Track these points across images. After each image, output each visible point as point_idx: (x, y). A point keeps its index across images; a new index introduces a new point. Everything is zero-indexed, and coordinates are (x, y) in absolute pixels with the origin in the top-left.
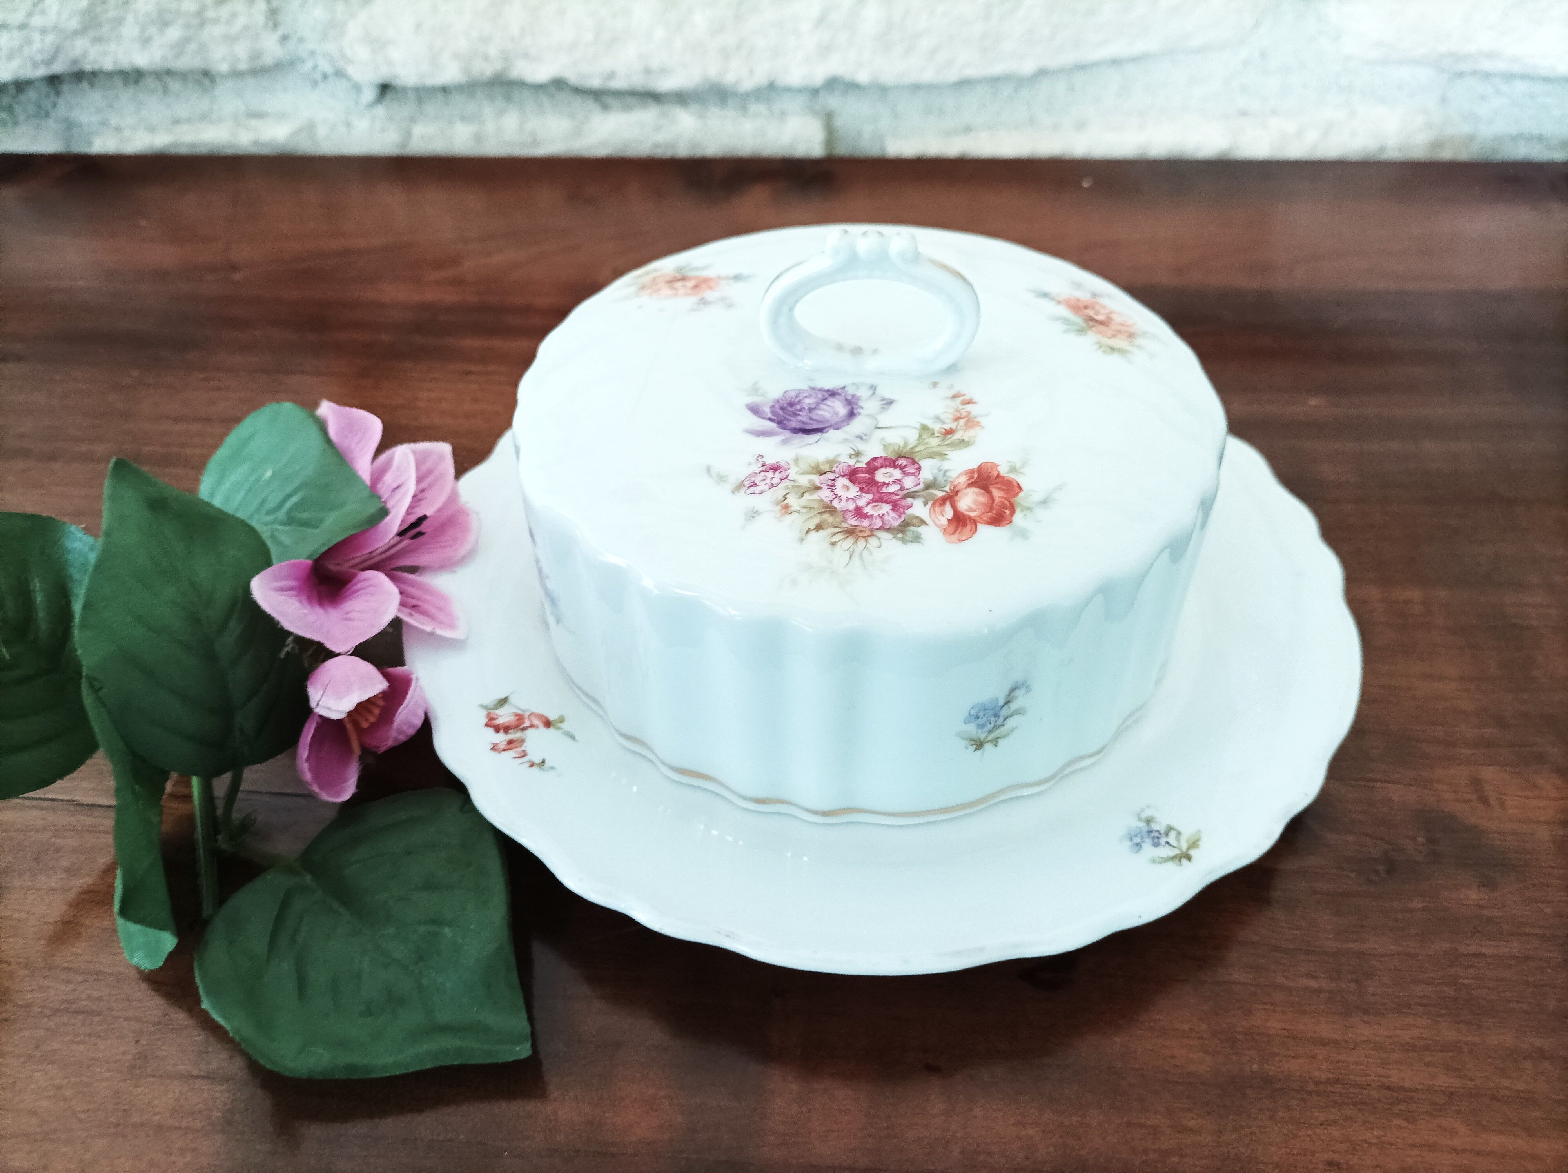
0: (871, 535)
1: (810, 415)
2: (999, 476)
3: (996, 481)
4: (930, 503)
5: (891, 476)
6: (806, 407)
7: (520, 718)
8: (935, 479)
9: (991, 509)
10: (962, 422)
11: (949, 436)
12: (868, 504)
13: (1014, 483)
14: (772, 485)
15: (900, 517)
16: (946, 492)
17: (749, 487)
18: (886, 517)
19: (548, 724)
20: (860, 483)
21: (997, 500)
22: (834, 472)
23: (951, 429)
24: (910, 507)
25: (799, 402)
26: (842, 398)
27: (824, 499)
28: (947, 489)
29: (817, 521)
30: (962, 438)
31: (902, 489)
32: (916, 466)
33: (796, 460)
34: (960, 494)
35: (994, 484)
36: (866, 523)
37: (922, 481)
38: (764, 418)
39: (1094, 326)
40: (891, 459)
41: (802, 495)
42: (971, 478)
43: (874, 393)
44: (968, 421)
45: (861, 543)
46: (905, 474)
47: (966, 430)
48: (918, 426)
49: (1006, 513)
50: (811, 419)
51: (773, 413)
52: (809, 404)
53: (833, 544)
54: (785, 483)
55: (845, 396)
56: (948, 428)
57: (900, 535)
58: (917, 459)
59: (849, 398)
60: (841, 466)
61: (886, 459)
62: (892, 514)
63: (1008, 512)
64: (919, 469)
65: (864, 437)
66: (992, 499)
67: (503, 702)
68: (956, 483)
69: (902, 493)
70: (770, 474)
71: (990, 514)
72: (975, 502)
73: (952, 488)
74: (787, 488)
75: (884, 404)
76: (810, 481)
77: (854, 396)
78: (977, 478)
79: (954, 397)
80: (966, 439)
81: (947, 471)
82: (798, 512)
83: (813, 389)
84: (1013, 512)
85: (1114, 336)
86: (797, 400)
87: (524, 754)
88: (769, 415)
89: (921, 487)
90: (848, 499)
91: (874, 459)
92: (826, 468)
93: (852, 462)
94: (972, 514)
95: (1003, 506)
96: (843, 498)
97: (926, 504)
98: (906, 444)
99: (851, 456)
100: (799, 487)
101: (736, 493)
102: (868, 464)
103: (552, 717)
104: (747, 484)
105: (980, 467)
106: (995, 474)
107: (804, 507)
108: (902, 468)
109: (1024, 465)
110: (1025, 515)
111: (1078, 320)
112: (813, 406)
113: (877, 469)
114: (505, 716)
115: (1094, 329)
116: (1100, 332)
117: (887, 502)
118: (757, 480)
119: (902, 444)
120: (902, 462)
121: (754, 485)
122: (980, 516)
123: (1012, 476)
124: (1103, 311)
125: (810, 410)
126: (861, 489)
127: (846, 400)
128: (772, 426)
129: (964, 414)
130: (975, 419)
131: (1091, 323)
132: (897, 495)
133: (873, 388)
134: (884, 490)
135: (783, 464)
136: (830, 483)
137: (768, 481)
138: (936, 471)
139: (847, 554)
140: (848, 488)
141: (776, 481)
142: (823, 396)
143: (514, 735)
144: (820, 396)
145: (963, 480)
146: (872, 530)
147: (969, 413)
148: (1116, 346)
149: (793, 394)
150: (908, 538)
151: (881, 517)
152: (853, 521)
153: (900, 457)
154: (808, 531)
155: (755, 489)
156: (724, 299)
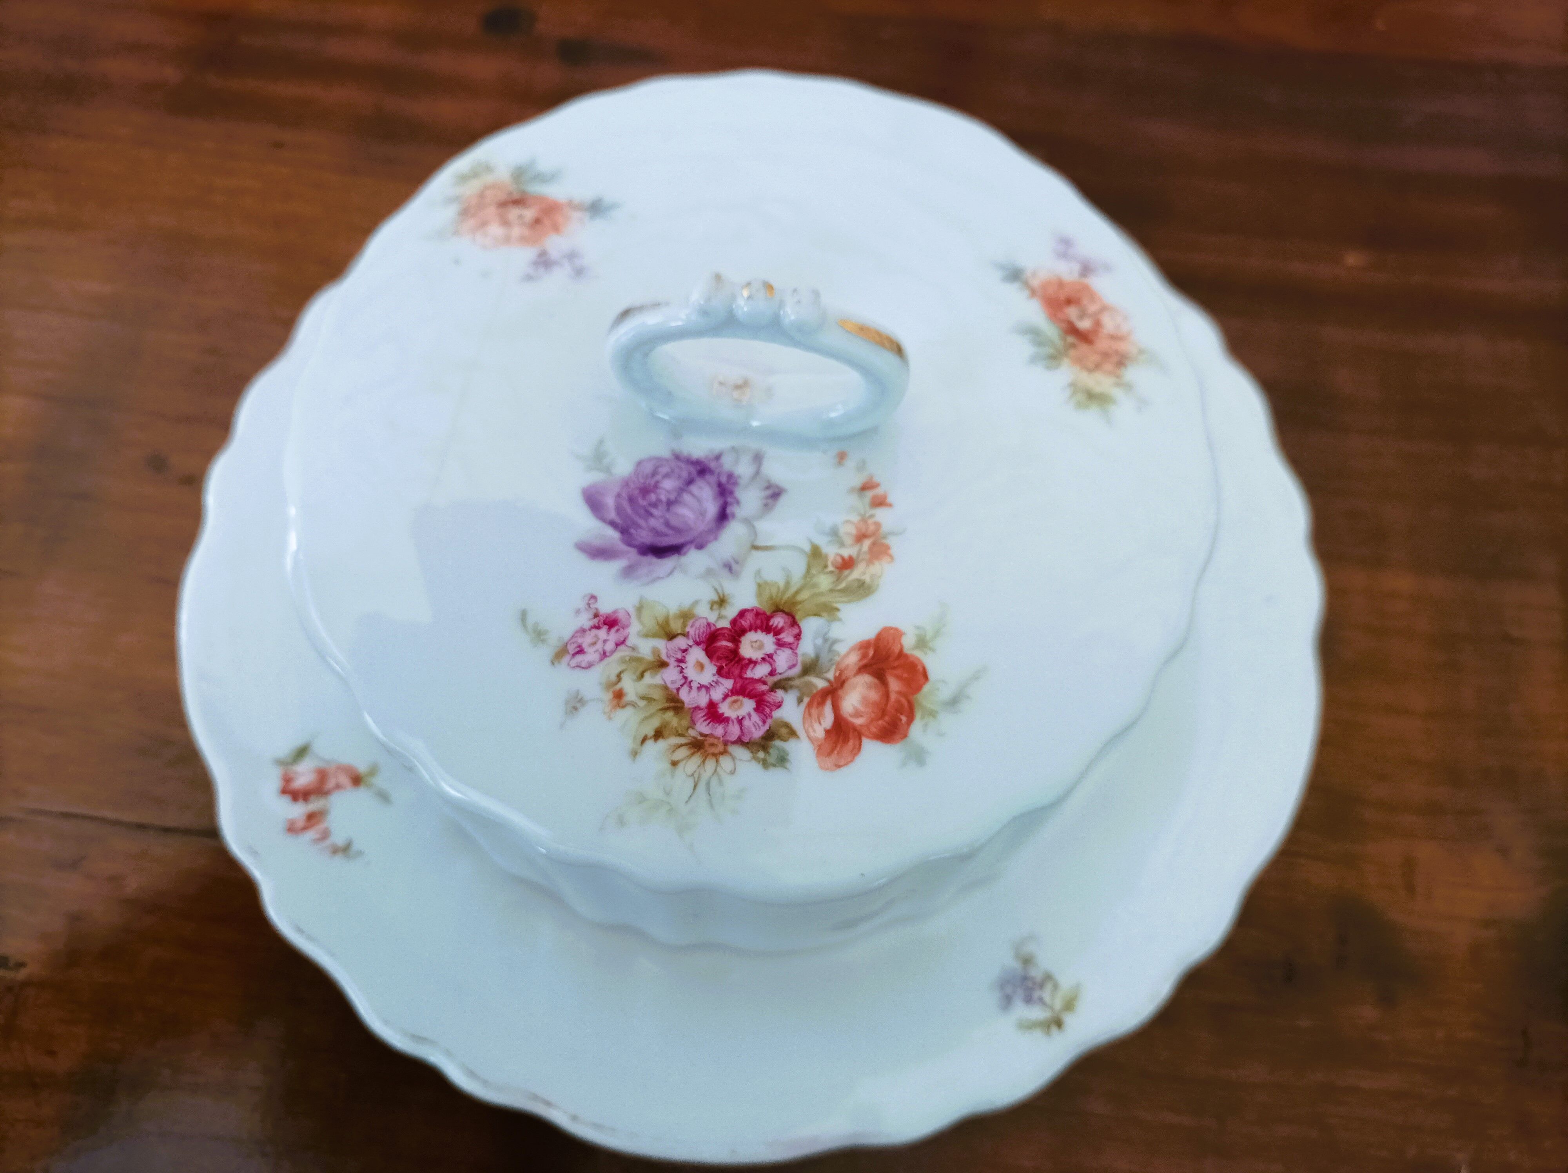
0: (725, 752)
1: (668, 516)
2: (901, 654)
3: (896, 663)
4: (806, 700)
5: (761, 647)
6: (663, 498)
7: (322, 775)
8: (817, 657)
9: (884, 713)
10: (867, 544)
11: (846, 572)
12: (726, 697)
13: (920, 668)
14: (604, 655)
15: (764, 722)
16: (829, 681)
17: (574, 655)
18: (746, 723)
19: (357, 780)
20: (719, 659)
21: (893, 696)
22: (686, 635)
23: (851, 558)
24: (779, 705)
25: (656, 486)
26: (712, 479)
27: (669, 685)
28: (831, 675)
29: (655, 723)
30: (863, 578)
31: (772, 673)
32: (796, 631)
33: (640, 609)
34: (846, 686)
35: (894, 668)
36: (719, 730)
37: (800, 658)
38: (603, 519)
39: (1073, 346)
40: (764, 613)
41: (642, 675)
42: (864, 656)
43: (757, 473)
44: (874, 544)
45: (710, 764)
46: (780, 644)
47: (870, 562)
48: (807, 548)
49: (901, 720)
50: (667, 524)
51: (619, 509)
52: (669, 492)
53: (675, 764)
54: (623, 652)
55: (719, 475)
56: (846, 552)
57: (761, 754)
58: (797, 618)
59: (724, 480)
60: (697, 625)
61: (758, 613)
62: (756, 718)
63: (904, 719)
64: (798, 637)
65: (735, 567)
66: (887, 695)
67: (302, 752)
68: (843, 666)
69: (771, 680)
70: (602, 633)
71: (880, 723)
72: (865, 700)
73: (837, 674)
74: (623, 661)
75: (768, 497)
76: (655, 651)
77: (730, 476)
78: (873, 657)
79: (865, 488)
80: (867, 579)
81: (835, 641)
82: (633, 704)
83: (677, 457)
84: (911, 720)
85: (1097, 367)
86: (653, 482)
87: (325, 835)
88: (612, 515)
89: (797, 670)
90: (700, 687)
91: (742, 614)
92: (676, 626)
93: (712, 617)
94: (858, 722)
95: (899, 710)
96: (695, 685)
97: (800, 701)
98: (788, 584)
99: (712, 604)
100: (639, 660)
101: (556, 663)
102: (734, 622)
103: (362, 768)
104: (572, 649)
105: (879, 637)
106: (897, 651)
107: (643, 698)
108: (777, 632)
109: (937, 633)
110: (926, 725)
111: (1053, 331)
112: (672, 497)
113: (743, 632)
114: (304, 775)
115: (1072, 352)
116: (1079, 361)
117: (750, 696)
118: (586, 641)
119: (782, 584)
120: (778, 621)
121: (581, 651)
122: (867, 726)
123: (918, 654)
124: (1092, 308)
125: (670, 504)
126: (720, 672)
127: (720, 485)
128: (612, 534)
129: (872, 528)
130: (884, 541)
131: (1071, 339)
132: (765, 683)
133: (758, 458)
134: (749, 674)
135: (621, 616)
136: (679, 656)
137: (599, 646)
138: (819, 641)
139: (690, 783)
140: (701, 667)
141: (610, 646)
142: (690, 473)
143: (314, 805)
144: (685, 474)
145: (853, 659)
146: (726, 743)
147: (878, 525)
148: (1097, 389)
149: (648, 468)
150: (771, 759)
151: (740, 721)
152: (703, 727)
153: (778, 610)
154: (644, 740)
155: (579, 658)
156: (572, 256)
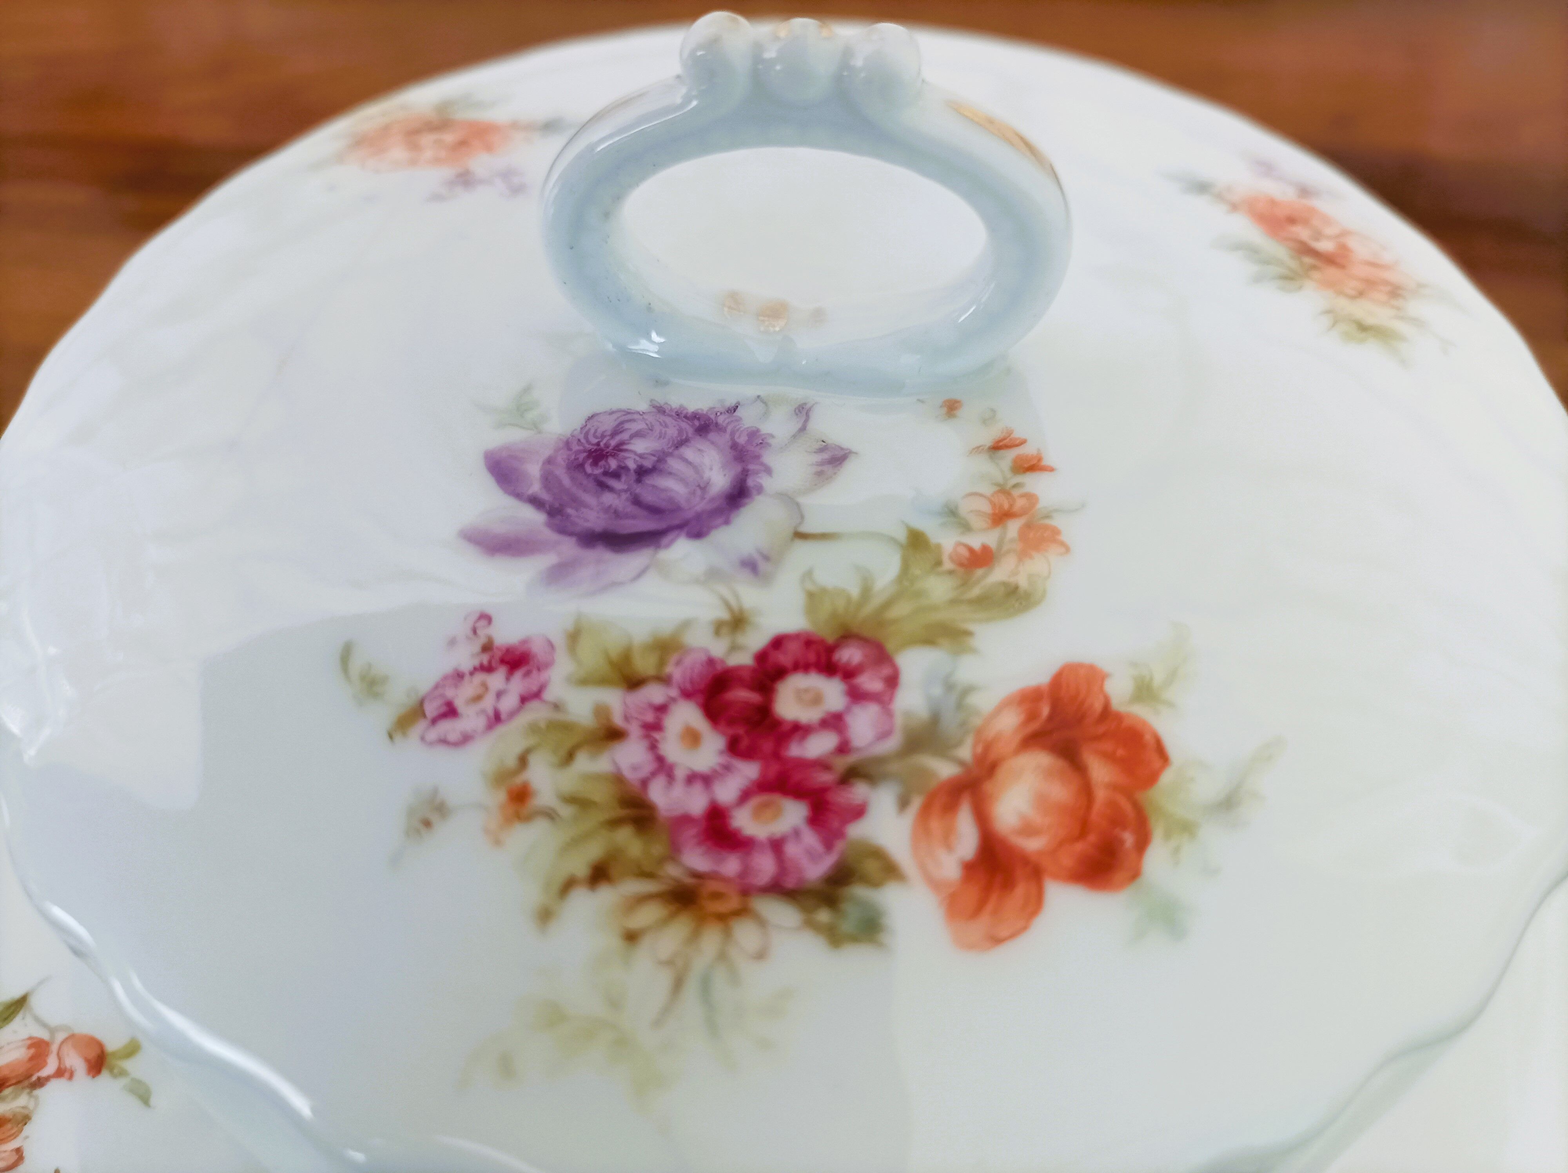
0: (743, 912)
1: (638, 489)
2: (1106, 713)
3: (1101, 729)
4: (917, 803)
5: (817, 699)
6: (632, 465)
8: (935, 720)
9: (1083, 828)
10: (1013, 528)
11: (979, 572)
12: (745, 796)
13: (1148, 737)
14: (497, 718)
15: (828, 845)
16: (961, 763)
17: (434, 721)
18: (792, 850)
19: (99, 1062)
20: (731, 722)
21: (1101, 795)
22: (665, 680)
23: (986, 549)
24: (859, 813)
25: (619, 448)
26: (723, 440)
27: (628, 774)
28: (966, 752)
29: (594, 851)
30: (1012, 580)
31: (843, 748)
32: (886, 671)
33: (574, 637)
34: (1002, 773)
35: (1097, 738)
36: (731, 865)
37: (899, 721)
38: (518, 496)
39: (1314, 267)
40: (821, 642)
41: (569, 757)
42: (1031, 716)
43: (803, 429)
44: (1028, 526)
45: (711, 939)
46: (857, 696)
47: (1023, 555)
48: (901, 535)
49: (1121, 842)
50: (637, 501)
51: (548, 479)
52: (641, 456)
53: (632, 937)
54: (536, 713)
55: (733, 434)
56: (976, 542)
57: (824, 916)
58: (890, 646)
59: (742, 440)
60: (688, 661)
61: (809, 641)
62: (811, 838)
63: (1128, 839)
64: (893, 681)
65: (762, 566)
66: (1086, 790)
68: (990, 733)
69: (842, 763)
70: (497, 680)
71: (1079, 847)
72: (1042, 802)
73: (979, 750)
74: (533, 729)
75: (822, 463)
76: (601, 711)
77: (754, 434)
78: (1051, 718)
79: (998, 447)
80: (1023, 582)
81: (968, 690)
82: (550, 815)
83: (660, 410)
84: (1143, 842)
85: (1361, 294)
86: (613, 443)
88: (536, 488)
89: (891, 744)
90: (692, 778)
91: (778, 642)
92: (644, 665)
93: (718, 648)
94: (1033, 845)
95: (1117, 820)
96: (680, 774)
97: (903, 803)
98: (866, 592)
99: (718, 628)
100: (566, 727)
101: (398, 738)
102: (762, 657)
104: (431, 709)
105: (1058, 681)
106: (1098, 706)
107: (572, 800)
108: (848, 674)
109: (1172, 676)
110: (1177, 851)
111: (1279, 250)
112: (648, 464)
113: (780, 673)
115: (1316, 275)
116: (1328, 284)
117: (797, 792)
118: (461, 696)
119: (855, 592)
120: (850, 655)
121: (450, 711)
122: (1054, 851)
123: (1141, 712)
124: (1329, 231)
125: (642, 473)
126: (734, 748)
127: (734, 446)
128: (534, 518)
129: (1020, 503)
130: (1048, 522)
131: (1308, 260)
132: (828, 769)
133: (803, 411)
134: (796, 750)
135: (537, 649)
136: (650, 717)
137: (488, 703)
138: (937, 691)
139: (664, 979)
140: (692, 738)
141: (509, 702)
142: (680, 431)
144: (672, 432)
145: (1010, 723)
146: (746, 892)
147: (1032, 498)
148: (1370, 321)
149: (608, 424)
150: (847, 926)
151: (777, 845)
152: (696, 858)
153: (847, 636)
154: (568, 886)
155: (449, 728)
156: (507, 175)
